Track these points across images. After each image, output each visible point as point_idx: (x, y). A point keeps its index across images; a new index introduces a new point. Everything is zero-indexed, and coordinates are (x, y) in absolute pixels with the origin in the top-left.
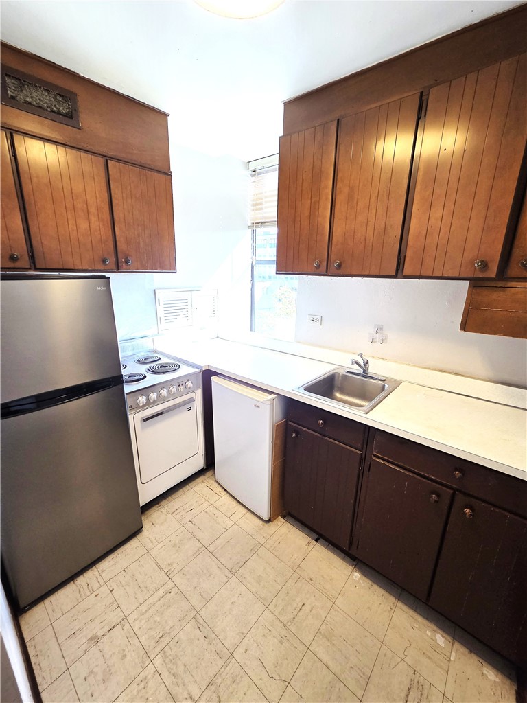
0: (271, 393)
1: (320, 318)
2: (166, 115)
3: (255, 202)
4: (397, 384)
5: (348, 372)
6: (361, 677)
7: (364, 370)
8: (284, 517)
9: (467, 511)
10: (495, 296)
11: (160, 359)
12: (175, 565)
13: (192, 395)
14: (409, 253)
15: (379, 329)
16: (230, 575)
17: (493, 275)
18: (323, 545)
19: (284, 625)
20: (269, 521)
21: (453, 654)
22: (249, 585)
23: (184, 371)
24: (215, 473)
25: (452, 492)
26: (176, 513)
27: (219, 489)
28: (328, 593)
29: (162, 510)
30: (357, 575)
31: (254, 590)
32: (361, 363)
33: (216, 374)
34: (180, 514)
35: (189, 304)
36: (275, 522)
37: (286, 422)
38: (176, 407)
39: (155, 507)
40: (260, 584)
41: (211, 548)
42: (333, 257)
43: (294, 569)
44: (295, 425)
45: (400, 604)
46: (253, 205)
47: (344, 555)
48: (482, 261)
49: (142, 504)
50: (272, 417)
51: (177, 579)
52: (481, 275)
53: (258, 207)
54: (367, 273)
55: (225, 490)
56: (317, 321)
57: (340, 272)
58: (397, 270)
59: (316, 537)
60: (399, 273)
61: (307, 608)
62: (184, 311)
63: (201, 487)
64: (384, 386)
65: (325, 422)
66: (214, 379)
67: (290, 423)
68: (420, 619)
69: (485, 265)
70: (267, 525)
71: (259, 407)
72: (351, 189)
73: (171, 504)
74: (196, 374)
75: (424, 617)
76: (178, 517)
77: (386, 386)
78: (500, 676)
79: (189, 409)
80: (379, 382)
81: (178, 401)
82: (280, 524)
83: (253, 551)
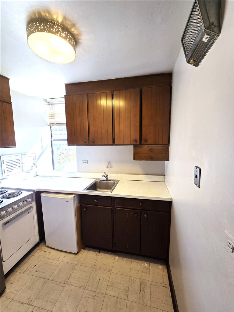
0: (72, 194)
1: (87, 161)
2: (8, 79)
3: (51, 115)
4: (118, 181)
5: (101, 180)
6: (126, 292)
7: (106, 178)
8: (84, 249)
9: (145, 215)
10: (140, 149)
11: (7, 191)
12: (32, 297)
13: (31, 205)
14: (116, 138)
15: (109, 163)
16: (64, 285)
17: (139, 144)
18: (102, 253)
19: (94, 292)
20: (78, 253)
21: (150, 267)
22: (74, 285)
23: (25, 194)
24: (45, 242)
25: (140, 211)
26: (26, 271)
27: (49, 249)
28: (108, 270)
29: (17, 274)
30: (117, 257)
31: (77, 285)
32: (105, 175)
33: (43, 192)
34: (28, 271)
35: (21, 161)
36: (81, 252)
37: (81, 205)
38: (22, 213)
39: (11, 274)
40: (79, 281)
41: (52, 278)
42: (91, 139)
43: (93, 267)
44: (85, 205)
45: (133, 260)
46: (50, 116)
47: (111, 253)
48: (135, 140)
49: (5, 274)
50: (74, 204)
51: (35, 303)
52: (136, 144)
53: (52, 117)
54: (103, 144)
55: (52, 248)
56: (86, 162)
57: (94, 144)
58: (113, 143)
59: (99, 251)
60: (114, 144)
61: (101, 280)
62: (18, 165)
63: (38, 253)
64: (114, 183)
65: (97, 200)
66: (42, 194)
67: (82, 205)
68: (139, 262)
69: (136, 141)
70: (77, 256)
71: (68, 201)
72: (94, 116)
73: (22, 268)
74: (31, 195)
75: (140, 260)
76: (28, 272)
77: (115, 182)
78: (162, 266)
79: (29, 212)
80: (112, 182)
81: (23, 210)
82: (83, 252)
83: (73, 268)
